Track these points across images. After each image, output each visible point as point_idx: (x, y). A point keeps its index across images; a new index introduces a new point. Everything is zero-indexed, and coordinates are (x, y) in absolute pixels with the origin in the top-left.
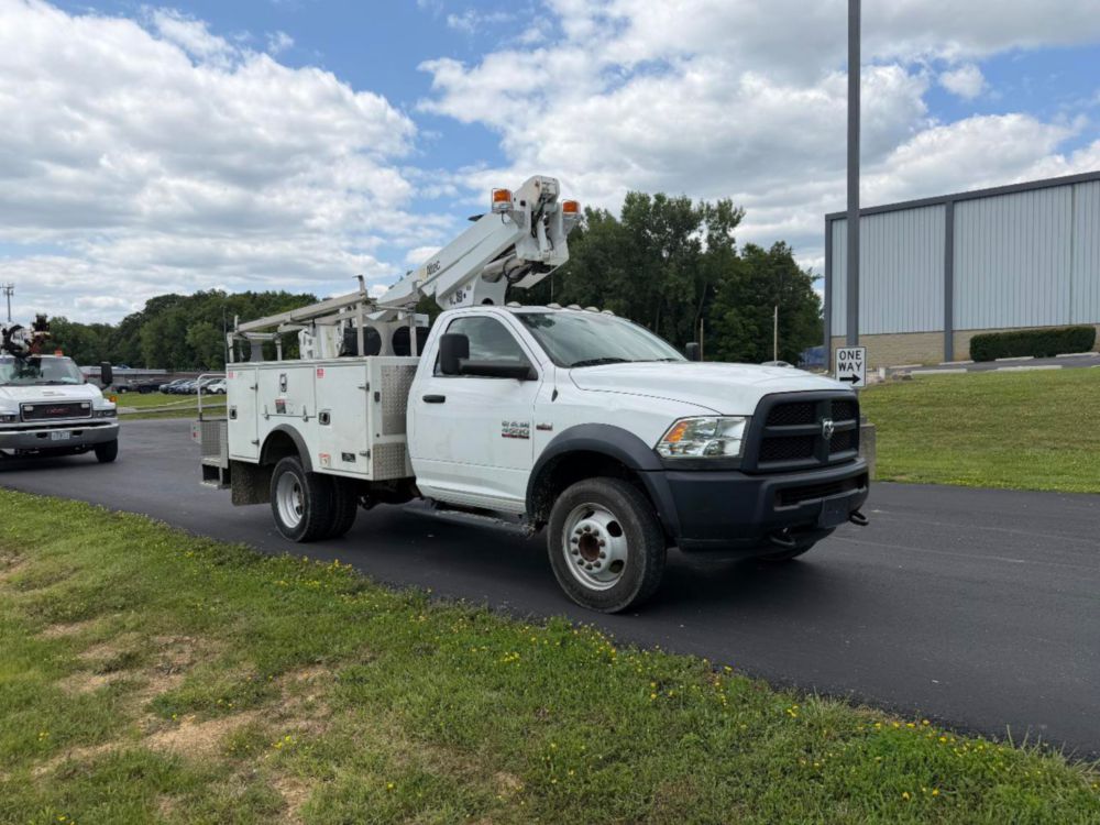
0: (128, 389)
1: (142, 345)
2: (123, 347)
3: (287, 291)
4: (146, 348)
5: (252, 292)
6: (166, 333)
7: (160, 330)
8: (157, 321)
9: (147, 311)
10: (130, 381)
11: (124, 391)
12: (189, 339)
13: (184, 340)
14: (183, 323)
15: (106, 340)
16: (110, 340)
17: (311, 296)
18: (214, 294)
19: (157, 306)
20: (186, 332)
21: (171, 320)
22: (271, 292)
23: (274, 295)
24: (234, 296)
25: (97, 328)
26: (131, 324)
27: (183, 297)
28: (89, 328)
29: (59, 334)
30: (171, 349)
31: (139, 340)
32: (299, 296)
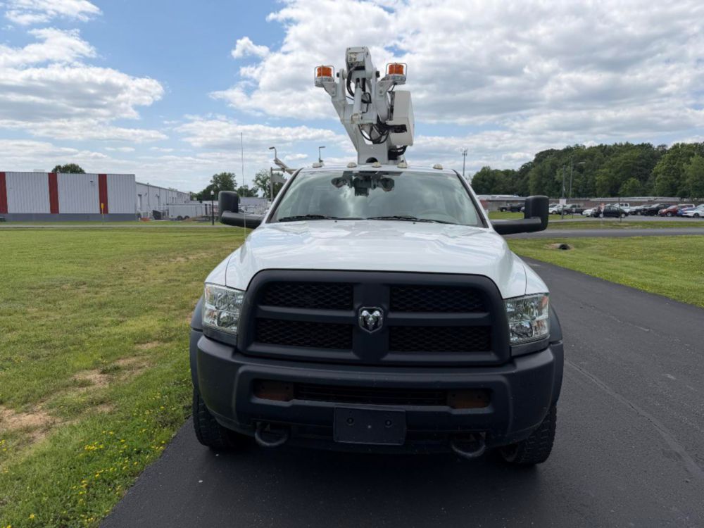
0: (506, 209)
1: (529, 182)
2: (519, 183)
3: (630, 142)
4: (532, 184)
5: (604, 145)
6: (544, 174)
7: (540, 172)
8: (539, 167)
9: (535, 160)
10: (508, 204)
11: (504, 210)
12: (557, 178)
13: (554, 179)
14: (554, 167)
15: (510, 179)
16: (513, 179)
17: (649, 144)
18: (578, 148)
19: (541, 157)
20: (555, 173)
21: (548, 165)
22: (618, 144)
23: (621, 146)
24: (591, 148)
25: (507, 173)
26: (526, 169)
27: (558, 151)
28: (502, 172)
29: (485, 177)
30: (546, 184)
31: (528, 179)
32: (639, 145)
